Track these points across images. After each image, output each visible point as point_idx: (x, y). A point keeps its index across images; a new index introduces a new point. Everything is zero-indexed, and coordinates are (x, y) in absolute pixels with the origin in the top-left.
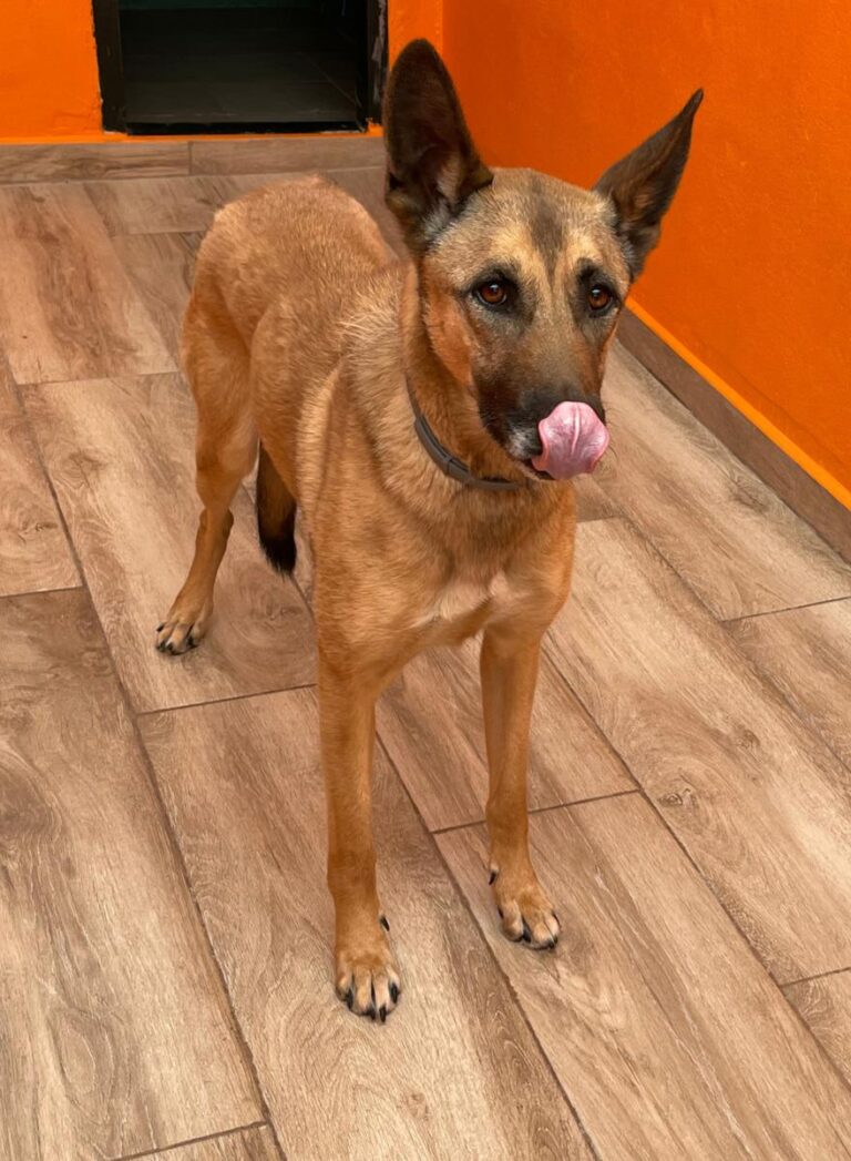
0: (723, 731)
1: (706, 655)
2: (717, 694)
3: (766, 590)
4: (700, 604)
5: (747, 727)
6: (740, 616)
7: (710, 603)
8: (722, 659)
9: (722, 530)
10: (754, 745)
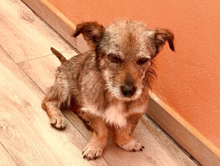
0: (17, 102)
1: (12, 75)
2: (16, 89)
3: (33, 51)
4: (10, 57)
5: (27, 101)
6: (24, 61)
7: (13, 57)
8: (17, 76)
9: (17, 30)
10: (29, 106)
